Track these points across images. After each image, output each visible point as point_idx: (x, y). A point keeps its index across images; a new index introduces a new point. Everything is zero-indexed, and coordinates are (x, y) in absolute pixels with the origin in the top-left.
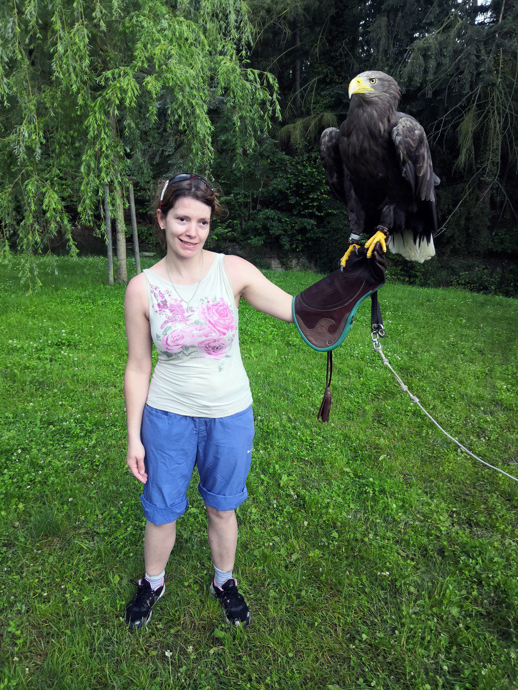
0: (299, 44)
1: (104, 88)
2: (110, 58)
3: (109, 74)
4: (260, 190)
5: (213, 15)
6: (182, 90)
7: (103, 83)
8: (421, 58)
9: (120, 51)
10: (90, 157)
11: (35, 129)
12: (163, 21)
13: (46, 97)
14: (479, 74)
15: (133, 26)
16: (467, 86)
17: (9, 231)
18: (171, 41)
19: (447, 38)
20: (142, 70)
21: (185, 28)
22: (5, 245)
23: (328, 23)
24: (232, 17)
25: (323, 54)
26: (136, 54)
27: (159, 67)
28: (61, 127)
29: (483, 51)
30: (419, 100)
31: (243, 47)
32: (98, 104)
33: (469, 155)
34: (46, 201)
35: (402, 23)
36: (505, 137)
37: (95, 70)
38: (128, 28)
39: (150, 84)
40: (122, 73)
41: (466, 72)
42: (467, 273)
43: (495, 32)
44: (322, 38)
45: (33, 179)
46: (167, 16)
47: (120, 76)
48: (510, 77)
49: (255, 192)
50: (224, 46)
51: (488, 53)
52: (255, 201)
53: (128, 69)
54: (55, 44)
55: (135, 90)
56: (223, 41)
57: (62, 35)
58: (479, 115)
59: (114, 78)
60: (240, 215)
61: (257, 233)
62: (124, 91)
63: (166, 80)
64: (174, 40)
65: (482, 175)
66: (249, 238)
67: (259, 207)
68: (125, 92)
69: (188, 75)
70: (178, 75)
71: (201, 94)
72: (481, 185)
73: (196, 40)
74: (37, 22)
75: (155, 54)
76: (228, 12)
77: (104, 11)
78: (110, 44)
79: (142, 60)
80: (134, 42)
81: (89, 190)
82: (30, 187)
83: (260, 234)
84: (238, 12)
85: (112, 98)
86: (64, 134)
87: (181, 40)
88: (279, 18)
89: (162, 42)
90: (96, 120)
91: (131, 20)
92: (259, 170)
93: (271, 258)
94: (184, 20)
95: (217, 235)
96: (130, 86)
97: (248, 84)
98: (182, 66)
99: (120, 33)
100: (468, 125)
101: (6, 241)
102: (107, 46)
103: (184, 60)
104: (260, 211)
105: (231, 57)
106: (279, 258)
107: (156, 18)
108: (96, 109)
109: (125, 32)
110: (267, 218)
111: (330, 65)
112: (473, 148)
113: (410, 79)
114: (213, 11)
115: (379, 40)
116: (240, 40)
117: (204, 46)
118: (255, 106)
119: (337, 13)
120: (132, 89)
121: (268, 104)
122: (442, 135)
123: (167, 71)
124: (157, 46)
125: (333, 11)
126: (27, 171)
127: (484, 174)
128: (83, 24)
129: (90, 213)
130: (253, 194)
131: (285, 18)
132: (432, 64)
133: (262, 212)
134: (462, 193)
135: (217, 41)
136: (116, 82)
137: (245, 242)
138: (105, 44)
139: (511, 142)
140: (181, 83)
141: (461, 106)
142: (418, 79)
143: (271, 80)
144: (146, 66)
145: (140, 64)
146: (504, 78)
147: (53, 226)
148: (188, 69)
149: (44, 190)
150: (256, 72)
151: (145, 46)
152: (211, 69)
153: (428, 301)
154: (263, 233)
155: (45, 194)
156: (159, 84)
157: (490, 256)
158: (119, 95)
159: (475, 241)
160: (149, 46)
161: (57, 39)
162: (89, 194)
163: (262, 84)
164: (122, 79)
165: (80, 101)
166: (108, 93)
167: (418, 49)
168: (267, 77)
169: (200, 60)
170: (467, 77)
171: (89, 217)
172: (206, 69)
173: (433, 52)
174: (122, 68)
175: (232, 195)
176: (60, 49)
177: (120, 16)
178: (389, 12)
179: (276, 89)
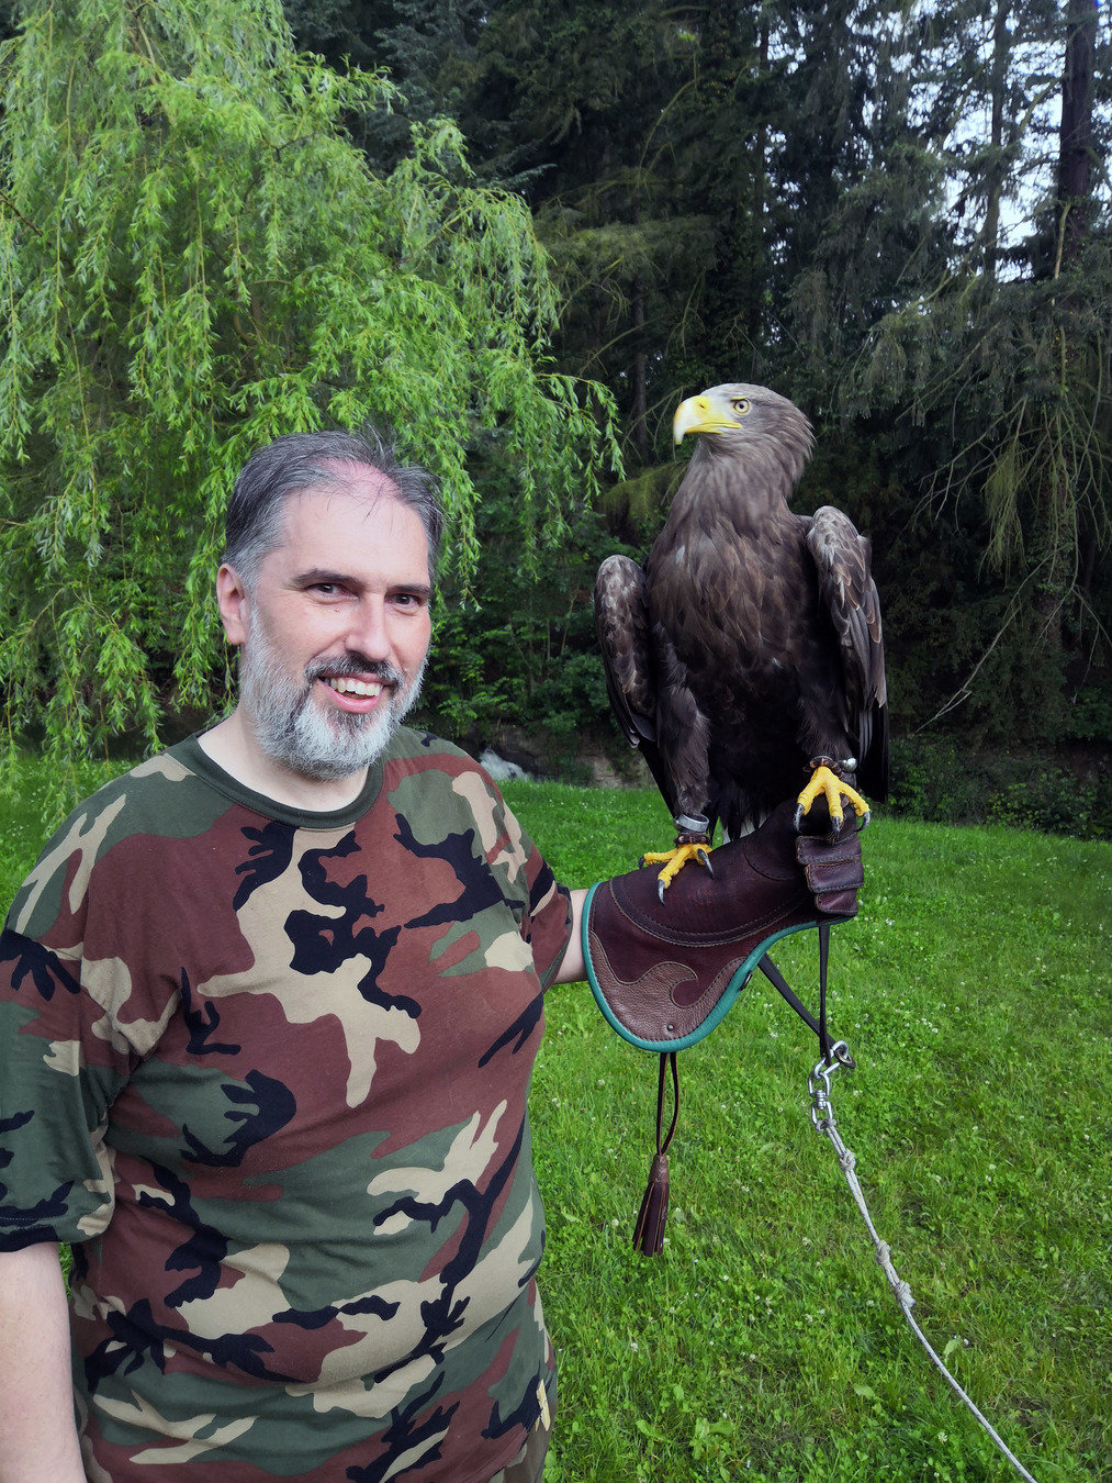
0: (642, 323)
1: (246, 416)
2: (261, 357)
3: (256, 388)
4: (568, 616)
5: (476, 271)
6: (411, 417)
7: (242, 407)
8: (899, 348)
9: (283, 342)
10: (208, 558)
11: (91, 502)
12: (374, 282)
13: (116, 436)
14: (1020, 378)
15: (312, 292)
16: (999, 404)
17: (22, 720)
18: (391, 320)
19: (950, 309)
20: (328, 381)
21: (419, 295)
22: (8, 751)
23: (703, 283)
24: (517, 274)
25: (694, 341)
26: (315, 347)
27: (364, 372)
28: (149, 496)
29: (1027, 334)
30: (896, 430)
31: (537, 330)
32: (230, 449)
33: (1013, 540)
34: (106, 653)
35: (856, 283)
36: (1083, 502)
37: (228, 380)
38: (300, 296)
39: (344, 408)
40: (285, 386)
41: (995, 374)
42: (1024, 785)
43: (1049, 296)
44: (690, 312)
45: (80, 608)
46: (382, 273)
47: (278, 393)
48: (1084, 382)
49: (557, 619)
50: (499, 330)
51: (1037, 336)
52: (556, 637)
53: (297, 378)
54: (139, 330)
55: (311, 420)
56: (498, 319)
57: (156, 313)
58: (1026, 458)
59: (268, 397)
60: (525, 670)
61: (560, 702)
62: (285, 422)
63: (378, 400)
64: (396, 319)
65: (1042, 576)
66: (545, 715)
67: (565, 650)
68: (290, 424)
69: (425, 388)
70: (404, 387)
71: (452, 426)
72: (1038, 599)
73: (442, 317)
74: (106, 287)
75: (355, 348)
76: (508, 263)
77: (248, 265)
78: (262, 329)
79: (327, 359)
80: (311, 324)
81: (201, 630)
82: (70, 625)
83: (569, 707)
84: (528, 265)
85: (261, 437)
86: (154, 511)
87: (412, 320)
88: (602, 276)
89: (372, 323)
90: (224, 482)
91: (306, 281)
92: (565, 575)
93: (592, 755)
94: (418, 279)
95: (476, 708)
96: (300, 413)
97: (550, 405)
98: (412, 370)
99: (283, 306)
100: (1005, 479)
101: (12, 742)
102: (255, 332)
103: (416, 357)
104: (569, 658)
105: (516, 351)
106: (612, 757)
107: (359, 276)
108: (226, 459)
109: (293, 306)
110: (584, 674)
111: (707, 362)
112: (1018, 524)
113: (879, 390)
114: (476, 262)
115: (811, 315)
116: (532, 316)
117: (459, 329)
118: (567, 449)
119: (720, 265)
120: (305, 419)
121: (593, 445)
122: (952, 499)
123: (381, 382)
124: (361, 331)
125: (712, 261)
126: (70, 590)
127: (1045, 575)
128: (200, 292)
129: (201, 679)
130: (553, 624)
131: (615, 275)
132: (922, 359)
133: (574, 661)
134: (1001, 614)
135: (486, 319)
136: (270, 405)
137: (536, 723)
138: (249, 327)
139: (1098, 510)
140: (410, 405)
141: (986, 441)
142: (894, 391)
143: (601, 396)
144: (335, 370)
145: (323, 368)
146: (1073, 385)
147: (117, 709)
148: (425, 375)
149: (102, 630)
150: (570, 380)
151: (335, 333)
152: (472, 376)
153: (960, 862)
154: (575, 703)
155: (105, 636)
156: (363, 406)
157: (1071, 747)
158: (276, 431)
159: (1035, 717)
160: (343, 332)
161: (144, 320)
162: (202, 640)
163: (581, 404)
164: (283, 397)
165: (189, 445)
166: (252, 428)
167: (892, 331)
168: (592, 390)
169: (451, 357)
170: (996, 384)
171: (197, 687)
172: (463, 376)
173: (923, 335)
174: (285, 376)
175: (509, 627)
176: (150, 340)
177: (282, 276)
178: (827, 263)
179: (612, 414)
